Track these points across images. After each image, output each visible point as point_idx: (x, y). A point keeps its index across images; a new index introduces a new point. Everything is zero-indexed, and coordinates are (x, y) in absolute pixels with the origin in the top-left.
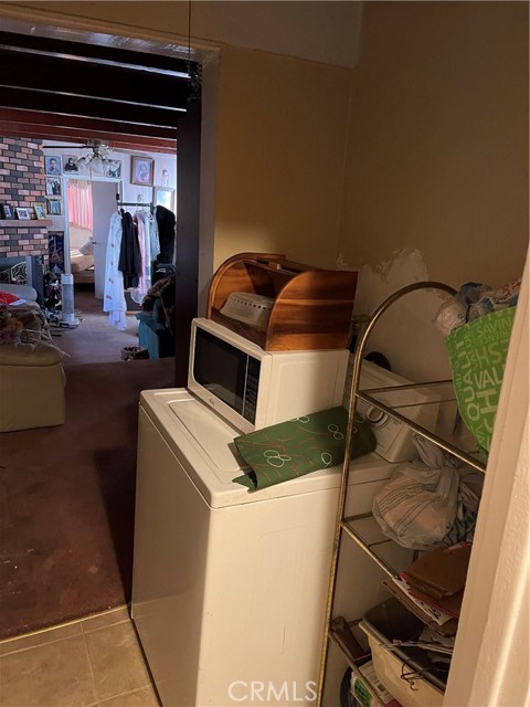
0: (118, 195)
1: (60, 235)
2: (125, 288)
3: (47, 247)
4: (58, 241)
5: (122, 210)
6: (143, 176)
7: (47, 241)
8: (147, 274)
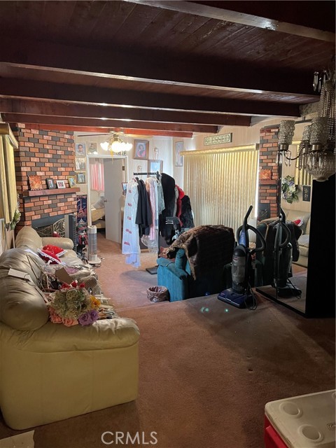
0: (123, 167)
1: (85, 197)
2: (141, 236)
3: (76, 206)
4: (83, 201)
5: (137, 179)
6: (141, 153)
7: (76, 202)
8: (156, 225)
